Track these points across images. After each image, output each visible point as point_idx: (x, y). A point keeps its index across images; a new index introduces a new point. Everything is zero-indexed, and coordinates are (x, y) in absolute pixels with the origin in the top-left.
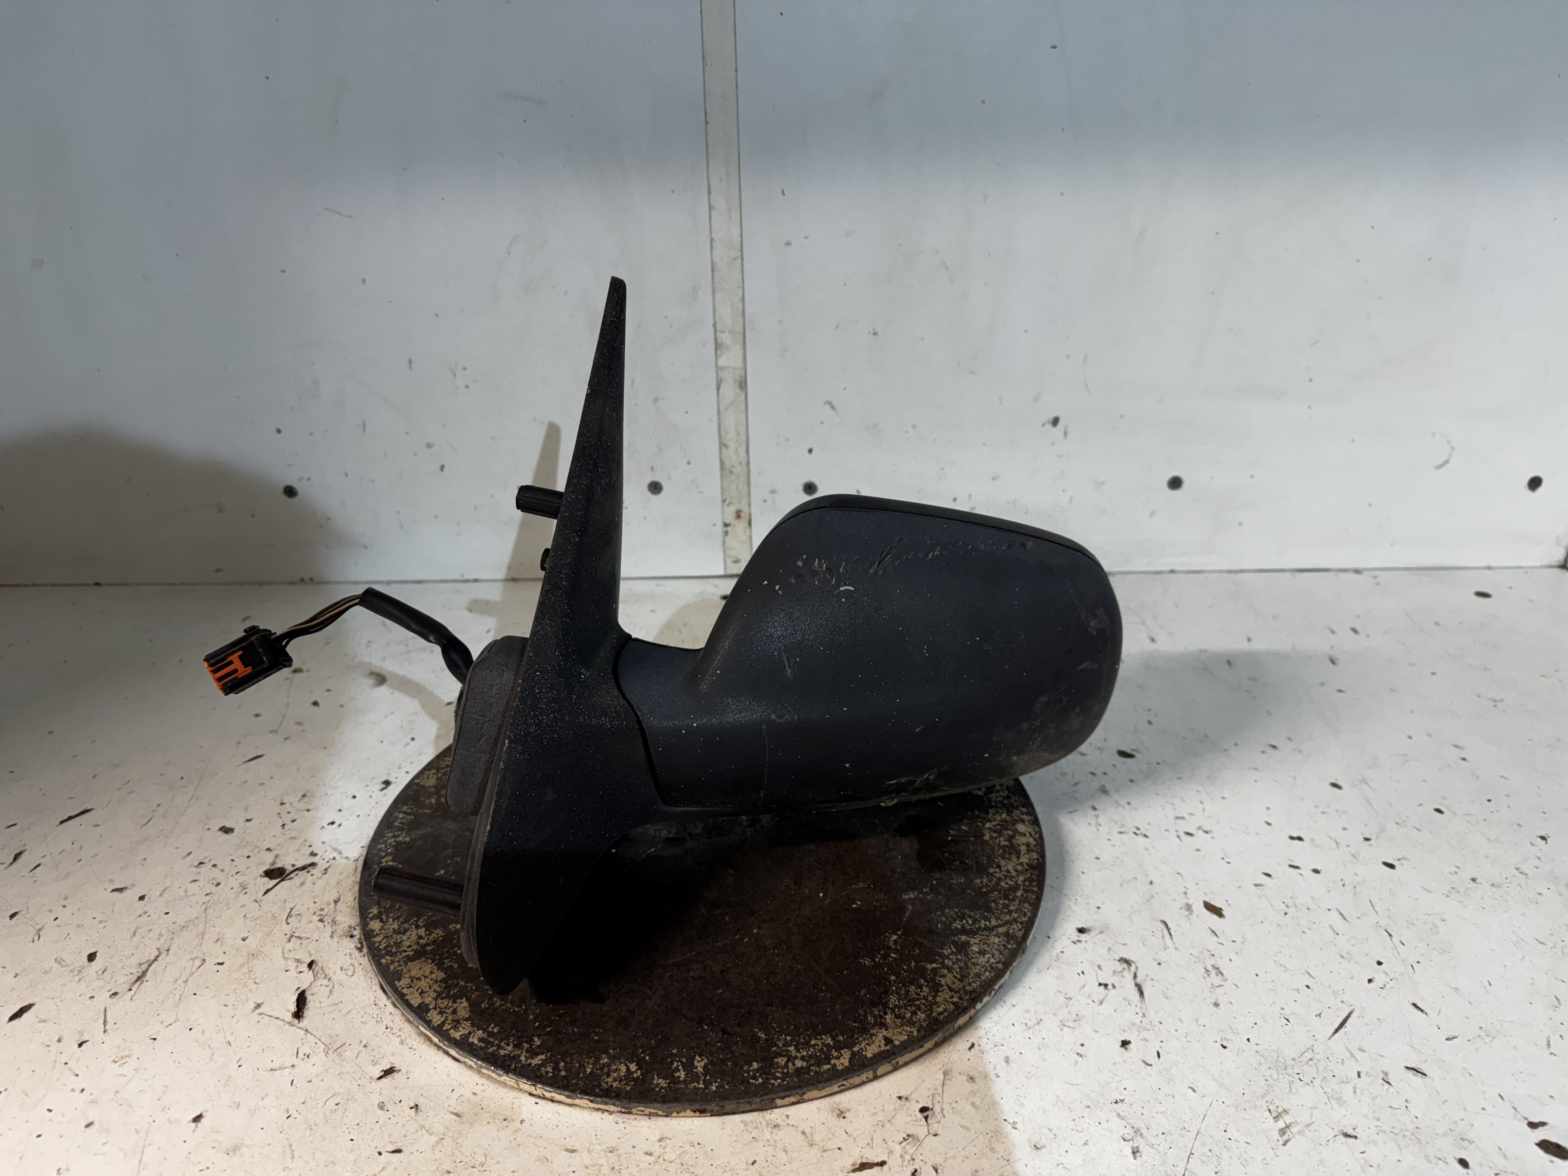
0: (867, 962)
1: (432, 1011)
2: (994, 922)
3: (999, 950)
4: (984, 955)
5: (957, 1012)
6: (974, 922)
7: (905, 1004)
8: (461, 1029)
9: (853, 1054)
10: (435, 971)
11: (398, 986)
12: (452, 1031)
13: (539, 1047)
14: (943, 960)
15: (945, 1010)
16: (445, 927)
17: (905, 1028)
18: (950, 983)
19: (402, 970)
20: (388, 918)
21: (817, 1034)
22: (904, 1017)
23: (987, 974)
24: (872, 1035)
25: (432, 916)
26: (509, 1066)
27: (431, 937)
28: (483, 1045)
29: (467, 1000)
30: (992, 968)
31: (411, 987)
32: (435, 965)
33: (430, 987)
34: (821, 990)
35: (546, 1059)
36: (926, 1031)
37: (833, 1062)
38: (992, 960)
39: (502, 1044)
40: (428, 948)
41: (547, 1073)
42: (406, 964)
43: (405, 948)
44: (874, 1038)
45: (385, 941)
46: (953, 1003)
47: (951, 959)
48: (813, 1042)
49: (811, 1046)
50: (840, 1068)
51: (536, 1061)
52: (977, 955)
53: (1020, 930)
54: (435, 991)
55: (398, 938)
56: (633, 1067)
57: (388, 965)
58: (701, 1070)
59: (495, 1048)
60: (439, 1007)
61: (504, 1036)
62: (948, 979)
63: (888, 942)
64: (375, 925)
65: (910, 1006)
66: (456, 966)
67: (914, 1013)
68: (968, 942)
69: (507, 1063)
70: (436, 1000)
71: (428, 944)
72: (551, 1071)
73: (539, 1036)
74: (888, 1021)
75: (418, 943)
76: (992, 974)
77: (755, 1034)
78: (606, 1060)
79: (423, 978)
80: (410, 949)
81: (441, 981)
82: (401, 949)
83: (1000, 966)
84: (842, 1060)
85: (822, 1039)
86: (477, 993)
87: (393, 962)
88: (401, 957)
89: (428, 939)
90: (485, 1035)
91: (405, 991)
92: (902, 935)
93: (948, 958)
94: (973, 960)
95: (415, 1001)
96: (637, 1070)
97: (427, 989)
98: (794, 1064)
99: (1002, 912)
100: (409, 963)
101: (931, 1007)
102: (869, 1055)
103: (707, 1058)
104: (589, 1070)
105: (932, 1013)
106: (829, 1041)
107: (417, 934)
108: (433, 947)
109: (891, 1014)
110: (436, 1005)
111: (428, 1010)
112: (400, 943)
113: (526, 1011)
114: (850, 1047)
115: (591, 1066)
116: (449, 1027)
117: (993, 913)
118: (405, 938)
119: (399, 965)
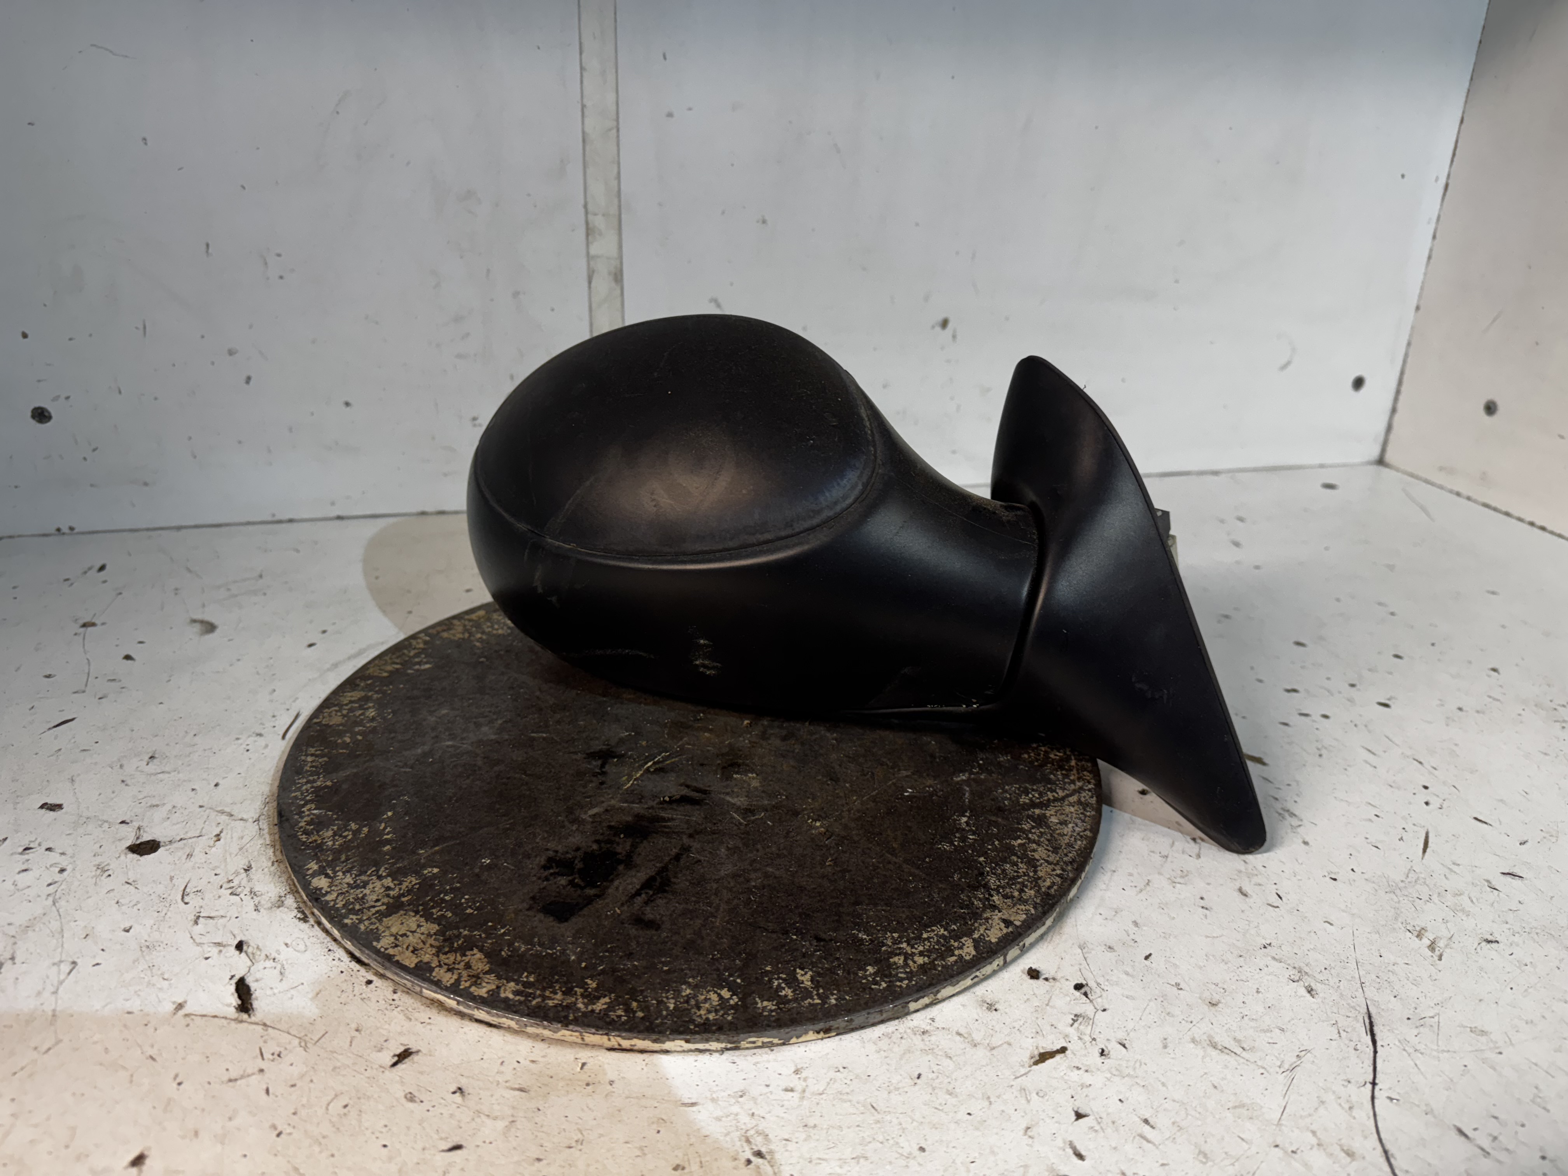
0: (947, 847)
1: (437, 969)
2: (1061, 794)
3: (1080, 819)
4: (1066, 825)
5: (1066, 884)
6: (1041, 794)
7: (1007, 883)
8: (484, 984)
9: (976, 943)
10: (424, 924)
11: (379, 947)
12: (473, 989)
13: (596, 989)
14: (1027, 835)
15: (1053, 883)
16: (417, 873)
17: (1020, 907)
18: (1044, 856)
19: (377, 928)
20: (335, 872)
21: (925, 927)
22: (1013, 897)
23: (1079, 843)
24: (987, 919)
25: (394, 864)
26: (566, 1017)
27: (404, 887)
28: (522, 999)
29: (481, 951)
30: (1081, 837)
31: (396, 946)
32: (421, 916)
33: (424, 943)
34: (910, 881)
35: (611, 1002)
36: (1043, 907)
37: (956, 952)
38: (1077, 829)
39: (547, 993)
40: (404, 899)
41: (619, 1017)
42: (380, 921)
43: (373, 904)
44: (990, 921)
45: (340, 898)
46: (1057, 875)
47: (1035, 833)
48: (925, 936)
49: (925, 939)
50: (968, 958)
51: (600, 1005)
52: (1059, 825)
53: (1092, 797)
54: (431, 946)
55: (359, 892)
56: (725, 993)
57: (355, 926)
58: (809, 983)
59: (539, 1000)
60: (445, 964)
61: (546, 983)
62: (1040, 853)
63: (960, 824)
64: (321, 882)
65: (1013, 884)
66: (449, 914)
67: (1021, 891)
68: (1044, 814)
69: (563, 1014)
70: (438, 956)
71: (403, 895)
72: (623, 1014)
73: (592, 977)
74: (997, 902)
75: (388, 896)
76: (1084, 842)
77: (855, 938)
78: (688, 991)
79: (408, 933)
80: (379, 904)
81: (435, 934)
82: (367, 905)
83: (1088, 833)
84: (966, 950)
85: (933, 931)
86: (490, 941)
87: (361, 921)
88: (370, 914)
89: (400, 889)
90: (520, 987)
91: (391, 951)
92: (971, 816)
93: (1031, 833)
94: (1058, 832)
95: (410, 961)
96: (732, 996)
97: (421, 945)
98: (915, 962)
99: (1065, 783)
100: (384, 919)
101: (1037, 883)
102: (994, 940)
103: (811, 970)
104: (672, 1006)
105: (1040, 888)
106: (942, 931)
107: (383, 885)
108: (410, 897)
109: (997, 894)
110: (439, 962)
111: (431, 970)
112: (363, 898)
113: (563, 952)
114: (969, 934)
115: (673, 1001)
116: (467, 984)
117: (1055, 784)
118: (367, 891)
119: (372, 924)
